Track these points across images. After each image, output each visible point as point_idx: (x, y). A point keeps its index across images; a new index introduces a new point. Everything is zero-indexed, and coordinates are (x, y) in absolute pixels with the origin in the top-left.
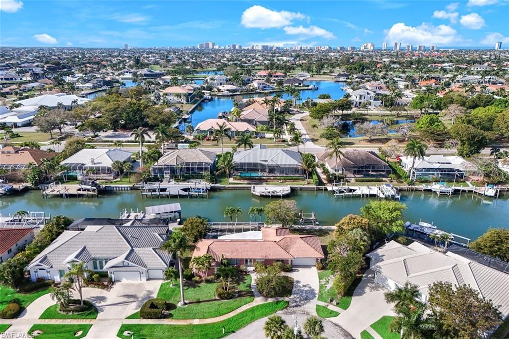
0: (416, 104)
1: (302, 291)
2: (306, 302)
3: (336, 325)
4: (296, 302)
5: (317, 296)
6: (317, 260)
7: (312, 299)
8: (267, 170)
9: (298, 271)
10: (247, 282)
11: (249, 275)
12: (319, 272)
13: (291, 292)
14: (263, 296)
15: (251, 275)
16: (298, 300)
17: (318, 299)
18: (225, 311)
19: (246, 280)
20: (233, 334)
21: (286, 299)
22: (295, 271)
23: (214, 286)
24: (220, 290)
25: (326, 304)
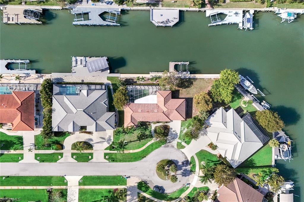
1: (172, 134)
2: (173, 140)
3: (183, 153)
5: (178, 137)
7: (176, 138)
10: (150, 129)
13: (168, 135)
15: (151, 124)
16: (170, 139)
17: (179, 139)
18: (142, 146)
20: (145, 158)
25: (181, 141)
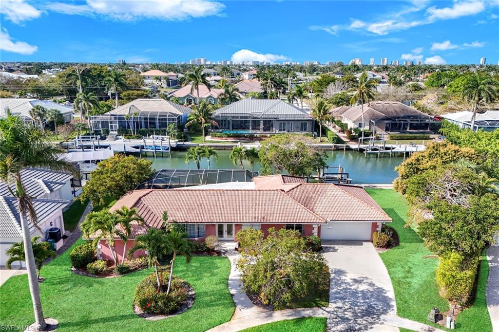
0: (433, 82)
1: (354, 294)
2: (370, 319)
4: (344, 320)
5: (394, 305)
6: (374, 225)
7: (385, 312)
8: (262, 126)
9: (335, 250)
10: (220, 272)
11: (227, 257)
12: (381, 252)
13: (328, 296)
14: (259, 304)
15: (230, 258)
16: (349, 315)
17: (400, 314)
19: (217, 268)
21: (320, 313)
22: (329, 251)
23: (134, 283)
24: (150, 291)
